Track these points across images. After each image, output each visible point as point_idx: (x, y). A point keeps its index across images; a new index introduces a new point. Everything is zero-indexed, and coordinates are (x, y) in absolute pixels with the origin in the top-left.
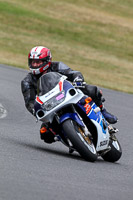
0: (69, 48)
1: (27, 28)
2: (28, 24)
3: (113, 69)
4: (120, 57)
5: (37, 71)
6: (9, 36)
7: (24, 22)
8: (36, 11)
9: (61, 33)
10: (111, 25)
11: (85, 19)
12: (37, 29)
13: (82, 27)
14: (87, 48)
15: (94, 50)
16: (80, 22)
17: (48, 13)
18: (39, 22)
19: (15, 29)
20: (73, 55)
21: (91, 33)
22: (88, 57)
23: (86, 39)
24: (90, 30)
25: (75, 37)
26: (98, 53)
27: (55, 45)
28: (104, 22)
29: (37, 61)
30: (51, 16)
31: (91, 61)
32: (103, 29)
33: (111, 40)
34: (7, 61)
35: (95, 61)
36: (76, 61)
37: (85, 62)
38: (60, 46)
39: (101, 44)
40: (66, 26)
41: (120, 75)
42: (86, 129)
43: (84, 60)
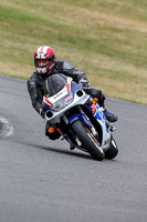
0: (81, 57)
1: (34, 36)
2: (36, 31)
3: (130, 80)
4: (137, 65)
5: (44, 70)
6: (15, 45)
7: (31, 30)
8: (44, 16)
9: (72, 41)
10: (127, 31)
11: (98, 25)
12: (45, 37)
13: (96, 33)
14: (101, 57)
15: (108, 58)
16: (93, 28)
17: (58, 19)
18: (48, 28)
19: (22, 38)
20: (86, 65)
21: (105, 40)
22: (103, 66)
23: (101, 46)
24: (104, 37)
25: (88, 45)
26: (113, 62)
27: (66, 54)
28: (119, 27)
30: (62, 23)
31: (106, 70)
32: (119, 36)
33: (128, 47)
34: (13, 73)
35: (110, 71)
36: (90, 72)
37: (100, 72)
38: (72, 55)
39: (117, 51)
40: (78, 32)
41: (138, 85)
42: (93, 129)
43: (98, 69)
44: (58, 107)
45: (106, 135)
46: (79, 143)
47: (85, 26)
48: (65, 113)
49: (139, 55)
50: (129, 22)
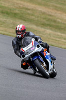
0: (12, 21)
3: (34, 31)
4: (37, 25)
5: (20, 36)
9: (8, 13)
10: (32, 10)
11: (20, 6)
13: (19, 10)
14: (21, 21)
15: (24, 22)
16: (17, 8)
17: (2, 3)
23: (21, 16)
24: (22, 12)
27: (5, 19)
28: (29, 8)
29: (20, 31)
30: (3, 5)
32: (29, 12)
33: (33, 17)
38: (8, 20)
39: (28, 19)
40: (10, 10)
42: (44, 63)
44: (28, 52)
45: (51, 67)
46: (37, 70)
47: (13, 7)
48: (31, 55)
49: (38, 21)
50: (34, 6)
